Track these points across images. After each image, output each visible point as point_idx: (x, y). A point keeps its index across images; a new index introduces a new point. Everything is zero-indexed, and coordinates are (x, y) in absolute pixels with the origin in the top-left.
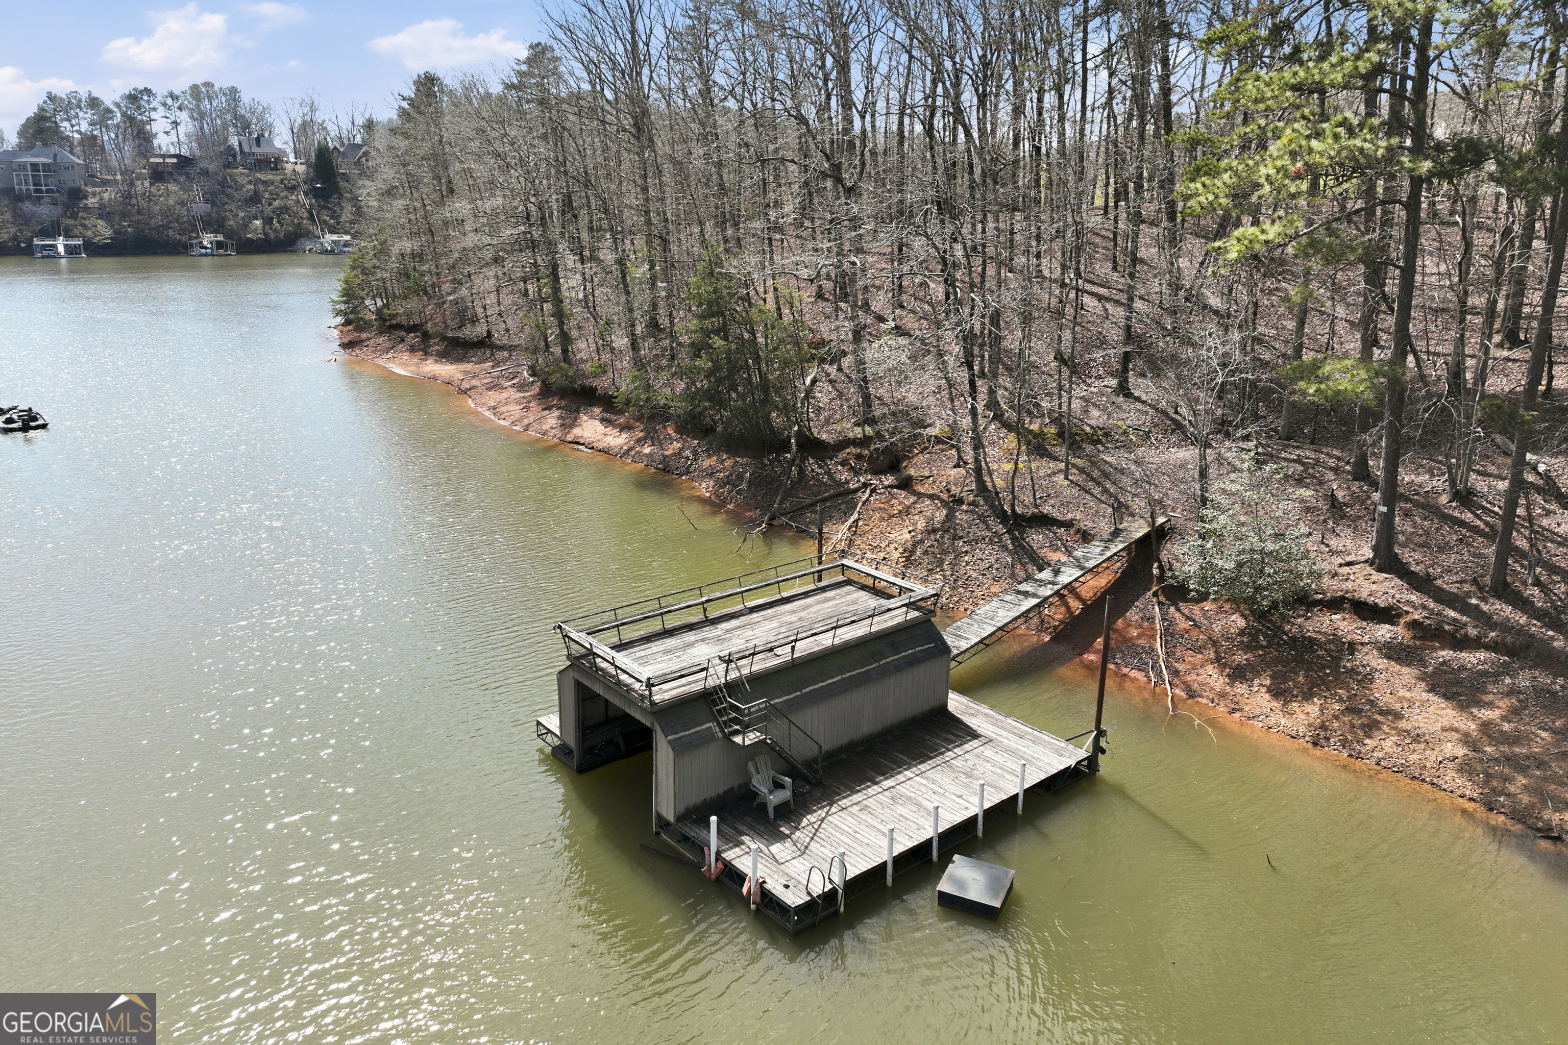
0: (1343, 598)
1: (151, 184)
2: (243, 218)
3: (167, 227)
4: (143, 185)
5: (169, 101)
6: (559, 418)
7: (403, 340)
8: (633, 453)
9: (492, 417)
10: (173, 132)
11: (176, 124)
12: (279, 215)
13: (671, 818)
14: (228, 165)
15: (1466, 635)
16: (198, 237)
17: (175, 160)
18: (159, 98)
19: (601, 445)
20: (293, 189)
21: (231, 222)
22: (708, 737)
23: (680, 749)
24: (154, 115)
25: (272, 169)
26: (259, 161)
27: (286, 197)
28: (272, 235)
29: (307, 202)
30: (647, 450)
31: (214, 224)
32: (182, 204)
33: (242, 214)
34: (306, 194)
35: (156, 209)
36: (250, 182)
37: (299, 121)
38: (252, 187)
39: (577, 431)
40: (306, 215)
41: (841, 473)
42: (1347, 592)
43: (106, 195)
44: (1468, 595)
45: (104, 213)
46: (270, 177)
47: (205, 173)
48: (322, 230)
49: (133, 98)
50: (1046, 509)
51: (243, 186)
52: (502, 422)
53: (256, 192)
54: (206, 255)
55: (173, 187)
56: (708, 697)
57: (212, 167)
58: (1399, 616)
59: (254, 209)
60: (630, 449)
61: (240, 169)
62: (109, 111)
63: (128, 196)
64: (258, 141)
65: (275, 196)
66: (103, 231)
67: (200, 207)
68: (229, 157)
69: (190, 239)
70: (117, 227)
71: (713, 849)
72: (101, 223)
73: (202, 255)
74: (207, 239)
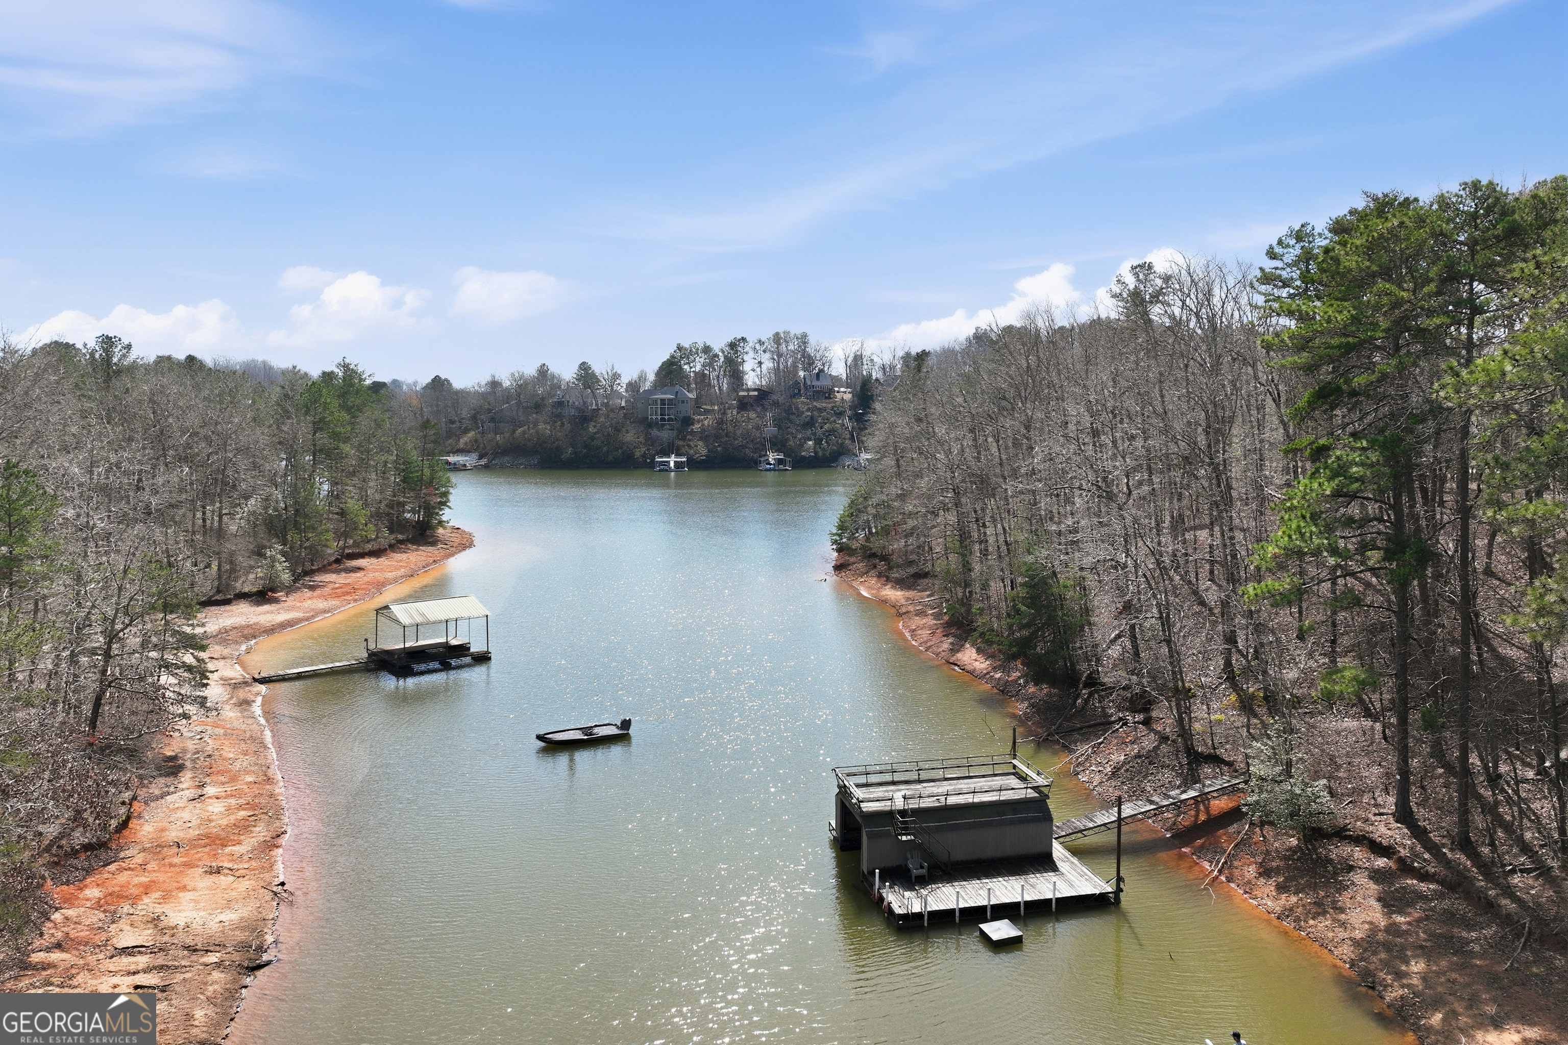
0: (1364, 836)
1: (738, 413)
2: (800, 439)
3: (746, 447)
4: (732, 413)
5: (758, 346)
6: (952, 644)
7: (875, 567)
8: (988, 676)
9: (909, 638)
10: (758, 369)
11: (760, 363)
12: (827, 437)
13: (866, 872)
14: (794, 396)
15: (1427, 872)
16: (766, 455)
17: (756, 393)
18: (751, 344)
19: (968, 668)
20: (840, 414)
21: (791, 443)
22: (888, 833)
23: (871, 836)
24: (746, 358)
25: (826, 398)
26: (818, 392)
27: (835, 421)
28: (820, 454)
29: (850, 425)
30: (998, 676)
31: (778, 444)
32: (758, 428)
33: (799, 436)
34: (850, 419)
35: (739, 432)
36: (808, 410)
37: (852, 355)
38: (809, 414)
39: (959, 655)
40: (848, 436)
41: (1110, 708)
42: (1368, 833)
43: (706, 422)
44: (1444, 845)
45: (704, 436)
46: (824, 405)
47: (776, 404)
48: (860, 449)
49: (733, 345)
50: (1221, 752)
51: (803, 412)
52: (914, 643)
53: (812, 418)
54: (770, 470)
55: (753, 415)
56: (890, 814)
57: (781, 399)
58: (1394, 853)
59: (809, 432)
60: (988, 673)
61: (803, 399)
62: (716, 356)
63: (721, 422)
64: (818, 375)
65: (826, 420)
66: (701, 450)
67: (770, 430)
68: (796, 389)
69: (760, 457)
70: (711, 447)
71: (877, 887)
72: (700, 443)
73: (767, 470)
74: (772, 457)
